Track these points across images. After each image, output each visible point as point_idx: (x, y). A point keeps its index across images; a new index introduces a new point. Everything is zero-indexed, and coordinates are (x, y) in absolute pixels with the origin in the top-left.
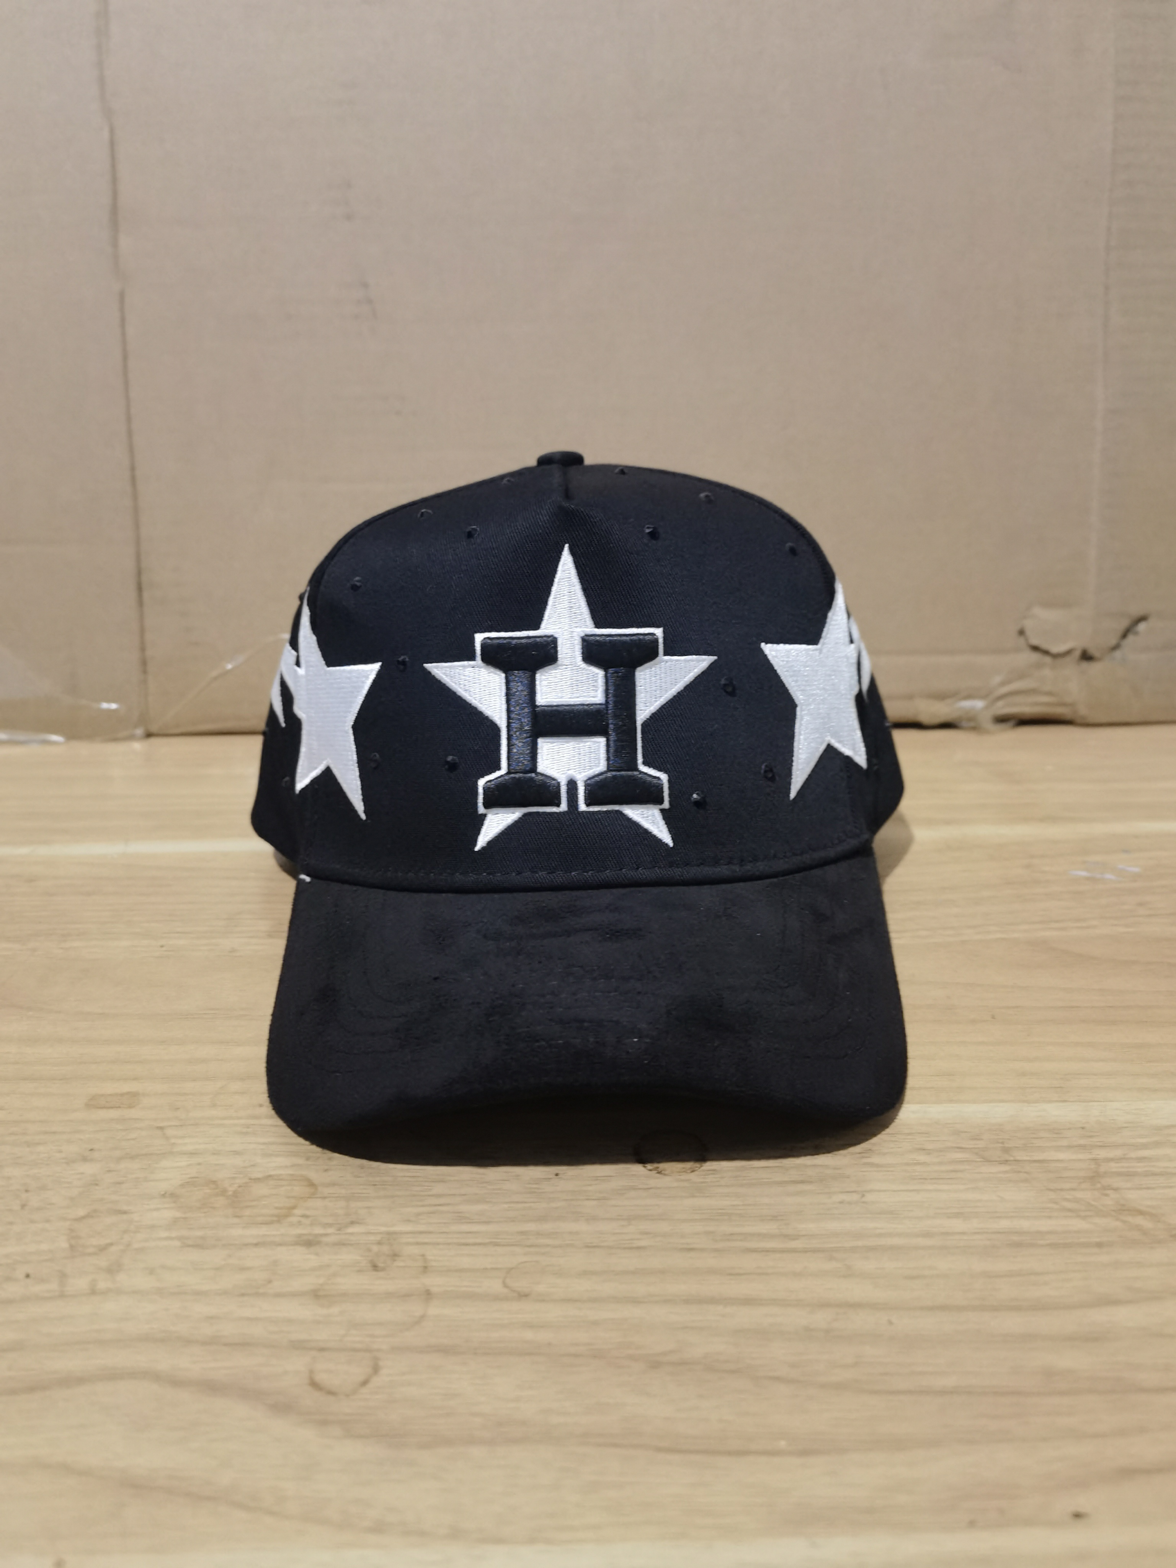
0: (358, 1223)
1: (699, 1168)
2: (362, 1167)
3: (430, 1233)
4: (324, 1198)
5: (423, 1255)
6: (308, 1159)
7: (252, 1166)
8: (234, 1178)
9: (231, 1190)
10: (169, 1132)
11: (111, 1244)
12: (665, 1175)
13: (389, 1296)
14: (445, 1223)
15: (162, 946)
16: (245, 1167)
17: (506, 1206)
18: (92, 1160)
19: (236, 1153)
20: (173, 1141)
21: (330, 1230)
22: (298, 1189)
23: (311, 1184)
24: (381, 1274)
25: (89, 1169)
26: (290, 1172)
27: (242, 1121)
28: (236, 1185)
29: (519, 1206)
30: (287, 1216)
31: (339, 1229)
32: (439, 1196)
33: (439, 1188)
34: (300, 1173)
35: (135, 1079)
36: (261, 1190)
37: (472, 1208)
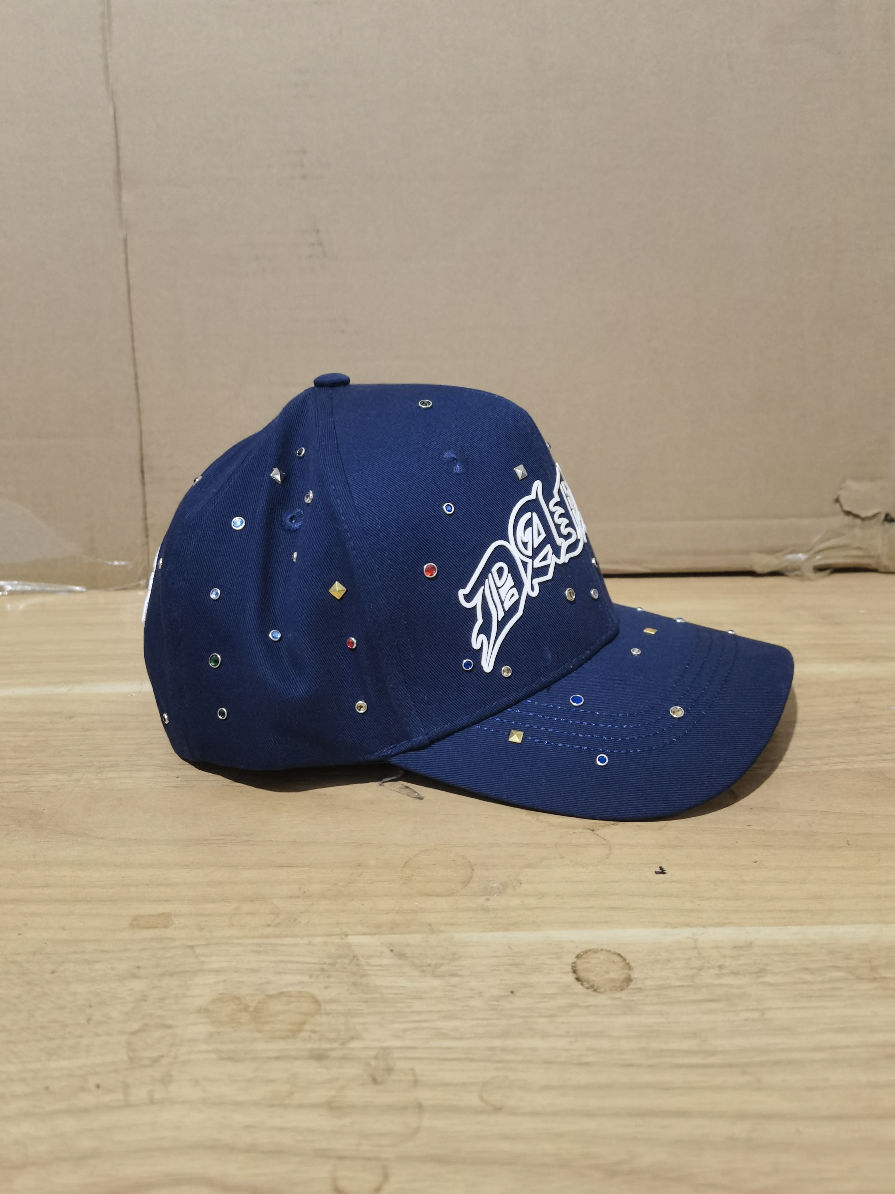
0: (358, 1038)
1: (627, 986)
2: (355, 984)
3: (416, 1048)
4: (327, 1014)
5: (412, 1070)
6: (311, 976)
7: (267, 983)
8: (254, 995)
9: (253, 1005)
10: (198, 951)
11: (162, 1057)
12: (600, 993)
13: (390, 1108)
14: (427, 1039)
15: (177, 777)
16: (261, 984)
17: (475, 1022)
18: (139, 977)
19: (253, 971)
20: (202, 959)
21: (336, 1045)
22: (307, 1006)
23: (316, 1001)
24: (380, 1087)
25: (138, 985)
26: (298, 989)
27: (256, 941)
28: (256, 1002)
29: (485, 1022)
30: (299, 1031)
31: (342, 1044)
32: (419, 1013)
33: (418, 1005)
34: (305, 990)
35: (167, 901)
36: (276, 1006)
37: (446, 1025)
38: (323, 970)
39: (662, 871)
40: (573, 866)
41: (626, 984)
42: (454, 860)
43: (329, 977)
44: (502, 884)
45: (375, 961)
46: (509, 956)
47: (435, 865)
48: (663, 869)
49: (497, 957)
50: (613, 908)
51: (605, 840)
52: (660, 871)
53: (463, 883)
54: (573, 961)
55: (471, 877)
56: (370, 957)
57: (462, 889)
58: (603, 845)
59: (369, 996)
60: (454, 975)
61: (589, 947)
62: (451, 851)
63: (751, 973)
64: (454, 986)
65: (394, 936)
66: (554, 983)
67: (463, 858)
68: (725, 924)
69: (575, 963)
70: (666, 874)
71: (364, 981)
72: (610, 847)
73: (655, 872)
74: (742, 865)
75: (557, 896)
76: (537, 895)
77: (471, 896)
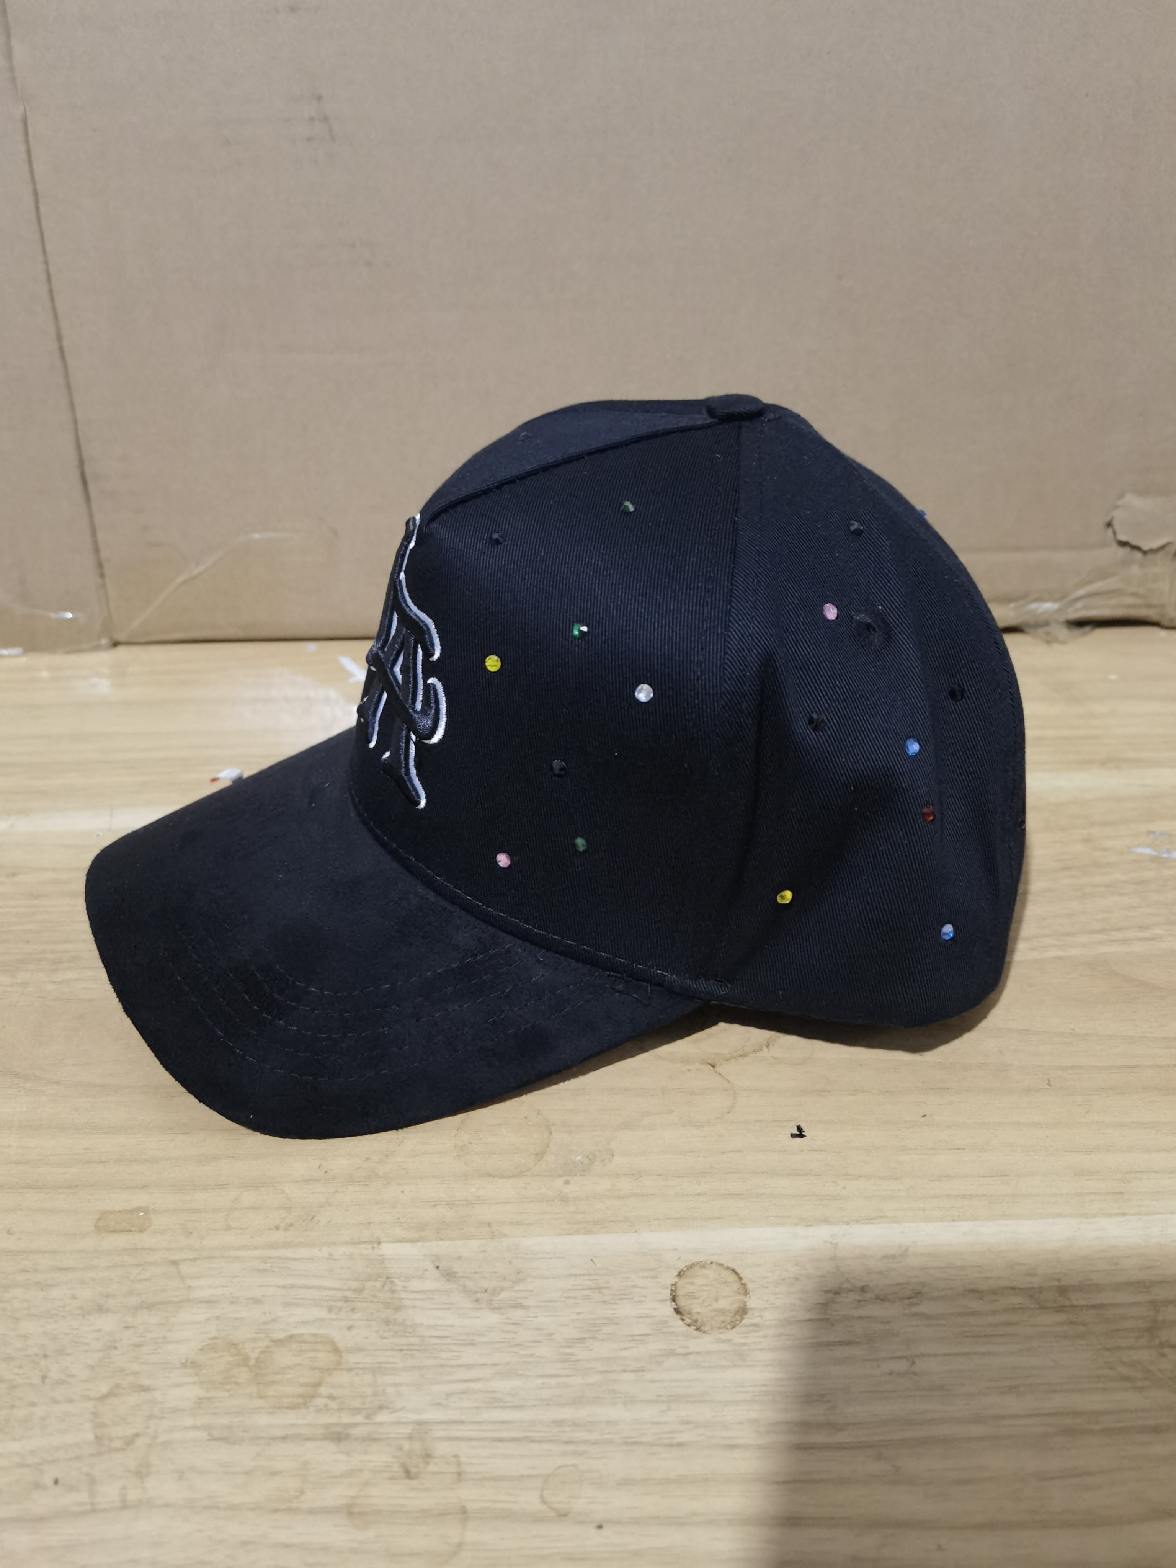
0: (388, 1408)
1: (741, 1322)
2: (388, 1322)
3: (462, 1422)
4: (350, 1370)
5: (456, 1456)
6: (330, 1310)
7: (273, 1320)
8: (254, 1340)
9: (253, 1356)
10: (184, 1268)
11: (138, 1435)
12: (704, 1332)
13: (425, 1515)
14: (477, 1408)
16: (265, 1323)
17: (539, 1381)
18: (107, 1311)
19: (257, 1301)
20: (189, 1282)
21: (359, 1419)
22: (324, 1358)
23: (336, 1350)
24: (414, 1483)
25: (106, 1324)
26: (314, 1331)
27: (259, 1253)
28: (259, 1350)
29: (553, 1381)
30: (313, 1397)
31: (368, 1417)
32: (469, 1367)
33: (469, 1355)
34: (322, 1331)
35: (144, 1187)
36: (283, 1357)
37: (504, 1385)
38: (346, 1300)
39: (800, 1134)
40: (683, 1126)
41: (739, 1318)
42: (526, 1118)
43: (353, 1310)
44: (588, 1157)
45: (415, 1285)
46: (589, 1274)
47: (500, 1125)
48: (802, 1129)
49: (574, 1275)
50: (731, 1195)
51: (729, 1082)
52: (798, 1133)
53: (537, 1155)
54: (673, 1283)
55: (548, 1146)
56: (408, 1278)
57: (535, 1165)
58: (725, 1090)
59: (404, 1341)
60: (517, 1306)
61: (696, 1259)
63: (902, 1299)
64: (516, 1324)
65: (440, 1243)
66: (647, 1317)
67: (539, 1114)
68: (875, 1218)
69: (675, 1285)
70: (805, 1138)
71: (400, 1317)
72: (735, 1093)
73: (790, 1135)
74: (907, 1122)
75: (659, 1176)
76: (633, 1175)
77: (545, 1176)
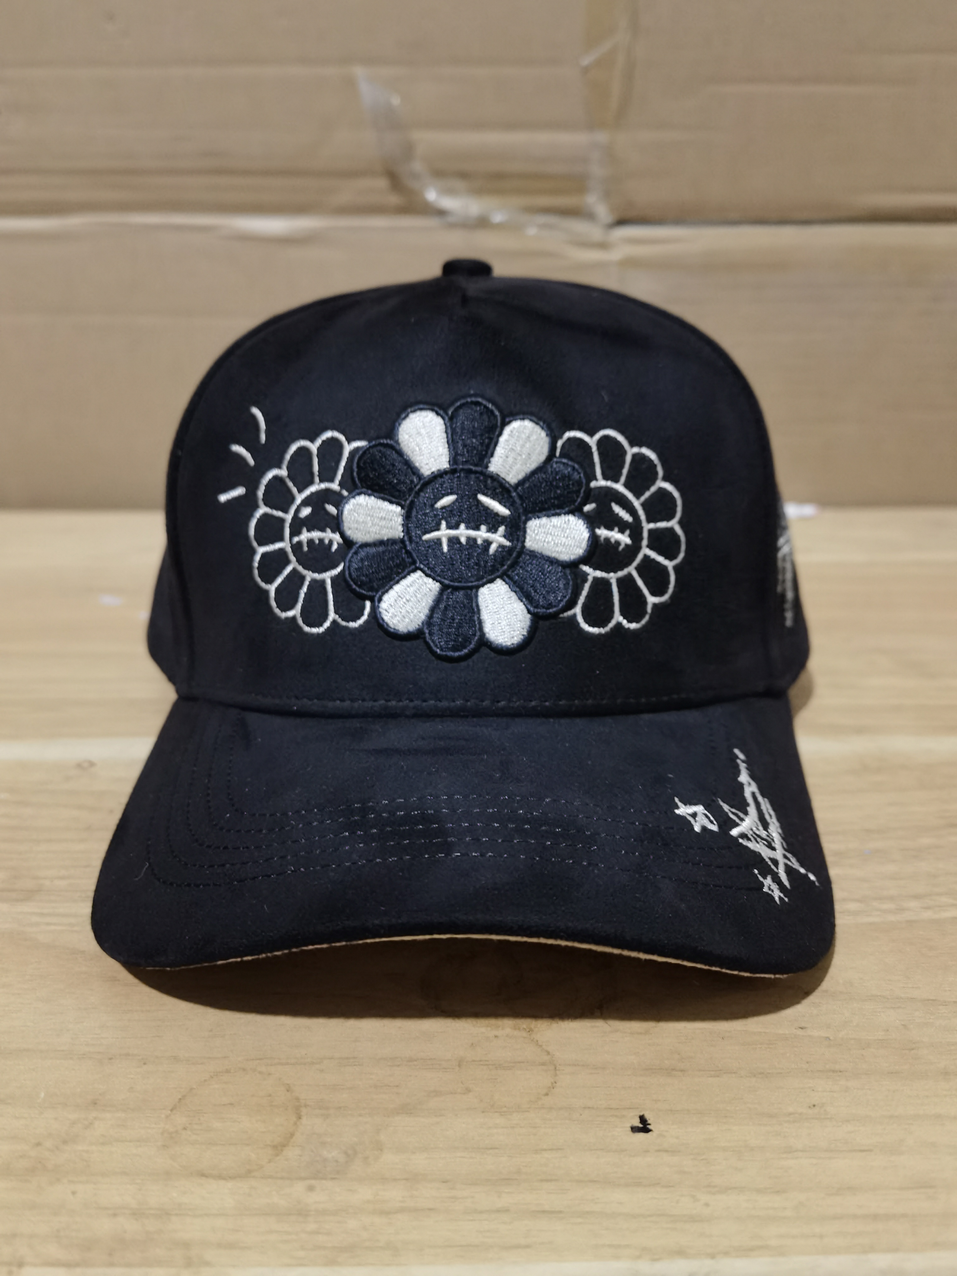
39: (644, 1127)
40: (483, 1112)
42: (270, 1095)
44: (346, 1153)
47: (231, 1104)
48: (646, 1121)
50: (544, 1213)
51: (548, 1053)
52: (641, 1126)
53: (275, 1147)
55: (292, 1135)
57: (270, 1161)
58: (543, 1064)
62: (270, 1074)
67: (288, 1091)
70: (650, 1133)
72: (555, 1068)
73: (630, 1129)
74: (790, 1114)
75: (444, 1182)
76: (407, 1179)
77: (282, 1178)
